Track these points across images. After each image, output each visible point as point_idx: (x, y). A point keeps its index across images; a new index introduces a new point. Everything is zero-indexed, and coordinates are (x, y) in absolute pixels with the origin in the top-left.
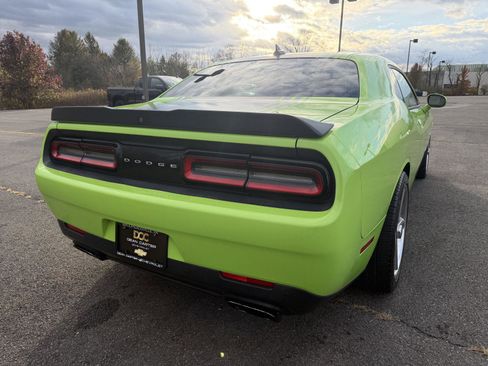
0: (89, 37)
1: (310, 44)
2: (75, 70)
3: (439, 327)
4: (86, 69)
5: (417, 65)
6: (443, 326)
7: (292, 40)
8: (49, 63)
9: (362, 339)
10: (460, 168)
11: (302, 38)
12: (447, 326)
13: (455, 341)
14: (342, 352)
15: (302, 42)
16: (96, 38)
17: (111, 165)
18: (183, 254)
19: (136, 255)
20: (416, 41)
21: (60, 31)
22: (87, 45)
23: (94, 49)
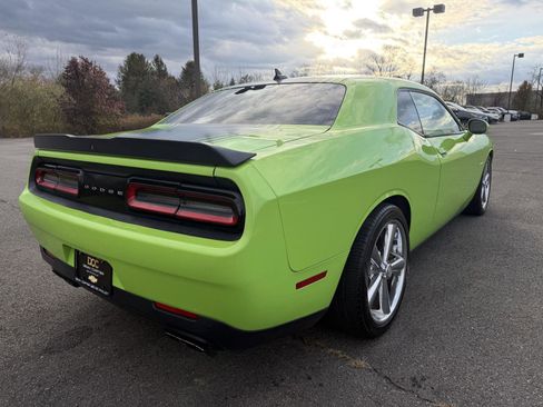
0: (157, 60)
1: (397, 61)
2: (142, 94)
3: (414, 379)
4: (153, 94)
5: (526, 82)
6: (418, 379)
7: (375, 58)
8: (117, 88)
9: (321, 385)
10: (532, 204)
11: (387, 55)
12: (423, 379)
13: (425, 396)
14: (293, 396)
15: (387, 60)
16: (164, 61)
17: (75, 192)
18: (122, 282)
19: (89, 281)
20: (521, 55)
21: (129, 54)
22: (155, 69)
23: (162, 73)
